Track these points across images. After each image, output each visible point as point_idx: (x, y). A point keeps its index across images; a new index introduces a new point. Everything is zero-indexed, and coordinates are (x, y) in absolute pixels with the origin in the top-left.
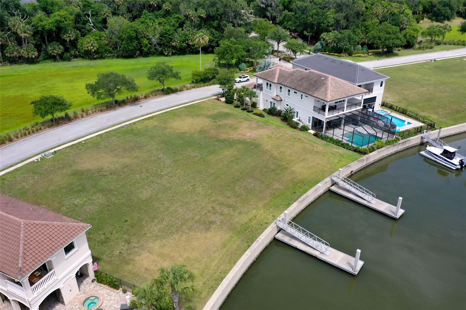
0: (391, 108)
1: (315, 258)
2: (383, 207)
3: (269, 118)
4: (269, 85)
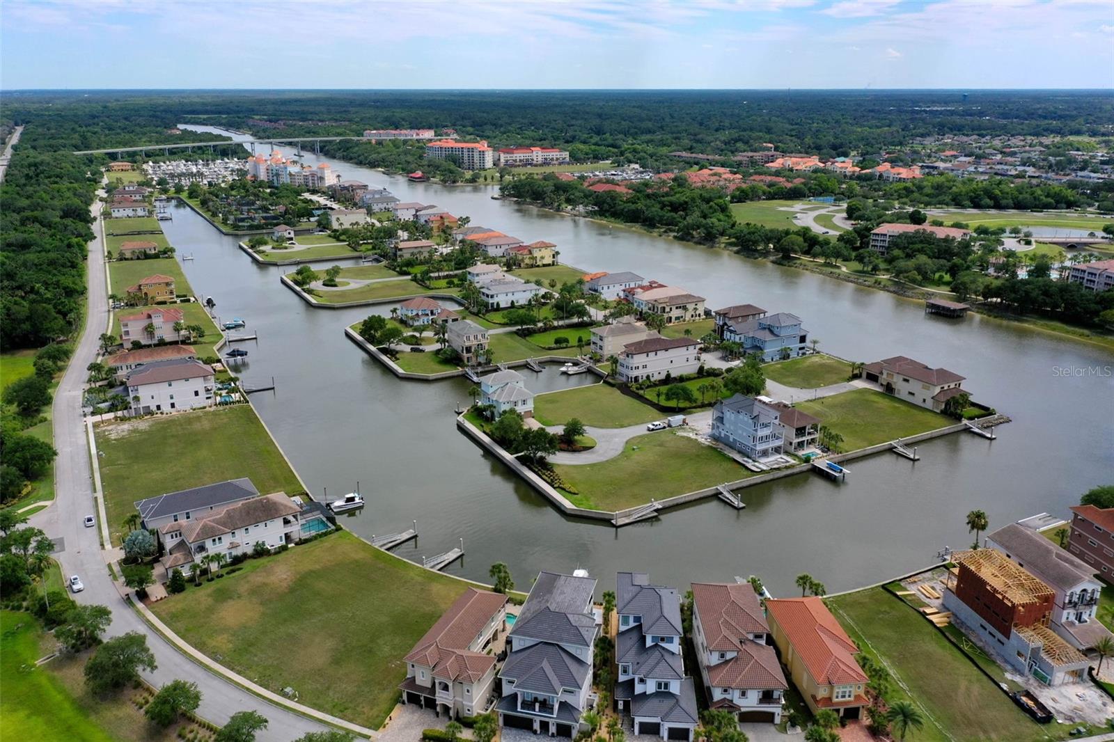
3: (247, 565)
4: (217, 540)
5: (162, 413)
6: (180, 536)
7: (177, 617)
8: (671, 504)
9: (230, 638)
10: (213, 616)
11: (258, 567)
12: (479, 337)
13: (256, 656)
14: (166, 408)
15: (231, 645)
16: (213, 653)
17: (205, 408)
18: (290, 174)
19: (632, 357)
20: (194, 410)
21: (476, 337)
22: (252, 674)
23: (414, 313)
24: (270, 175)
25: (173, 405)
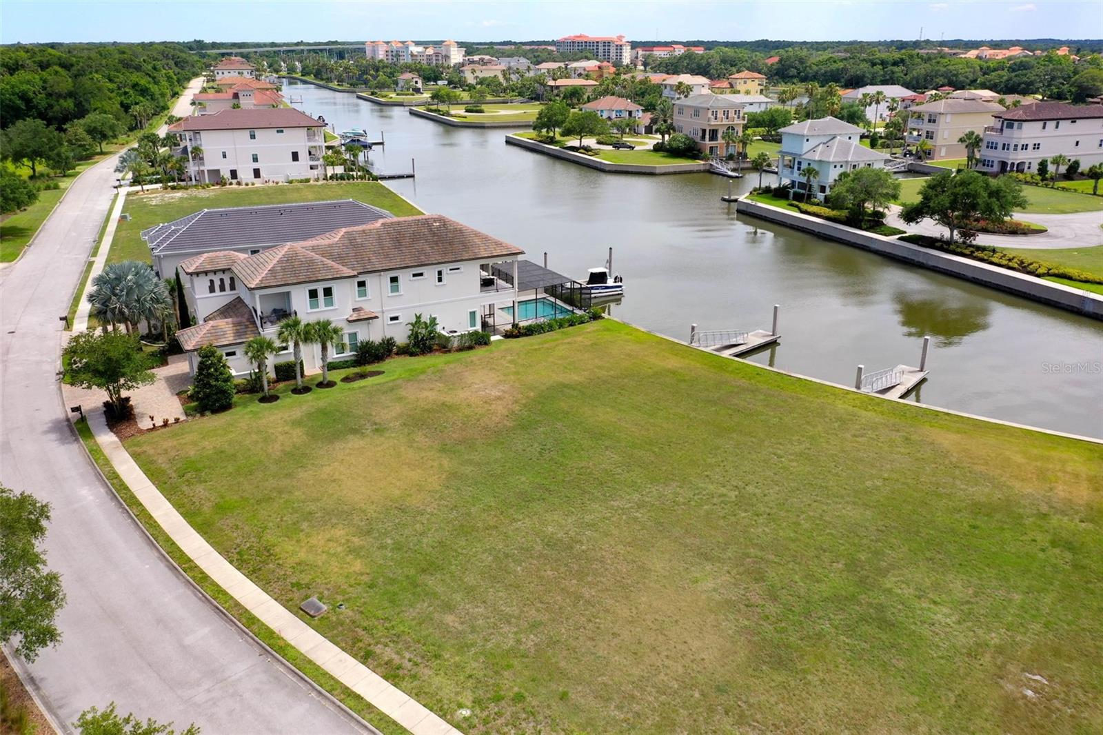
3: (394, 367)
4: (321, 293)
5: (239, 184)
6: (233, 287)
7: (198, 470)
9: (356, 541)
10: (302, 474)
11: (423, 372)
12: (732, 114)
13: (449, 607)
14: (246, 175)
15: (358, 566)
16: (298, 585)
17: (308, 180)
18: (412, 55)
19: (1019, 128)
20: (291, 182)
21: (726, 115)
22: (444, 686)
24: (390, 57)
25: (257, 173)
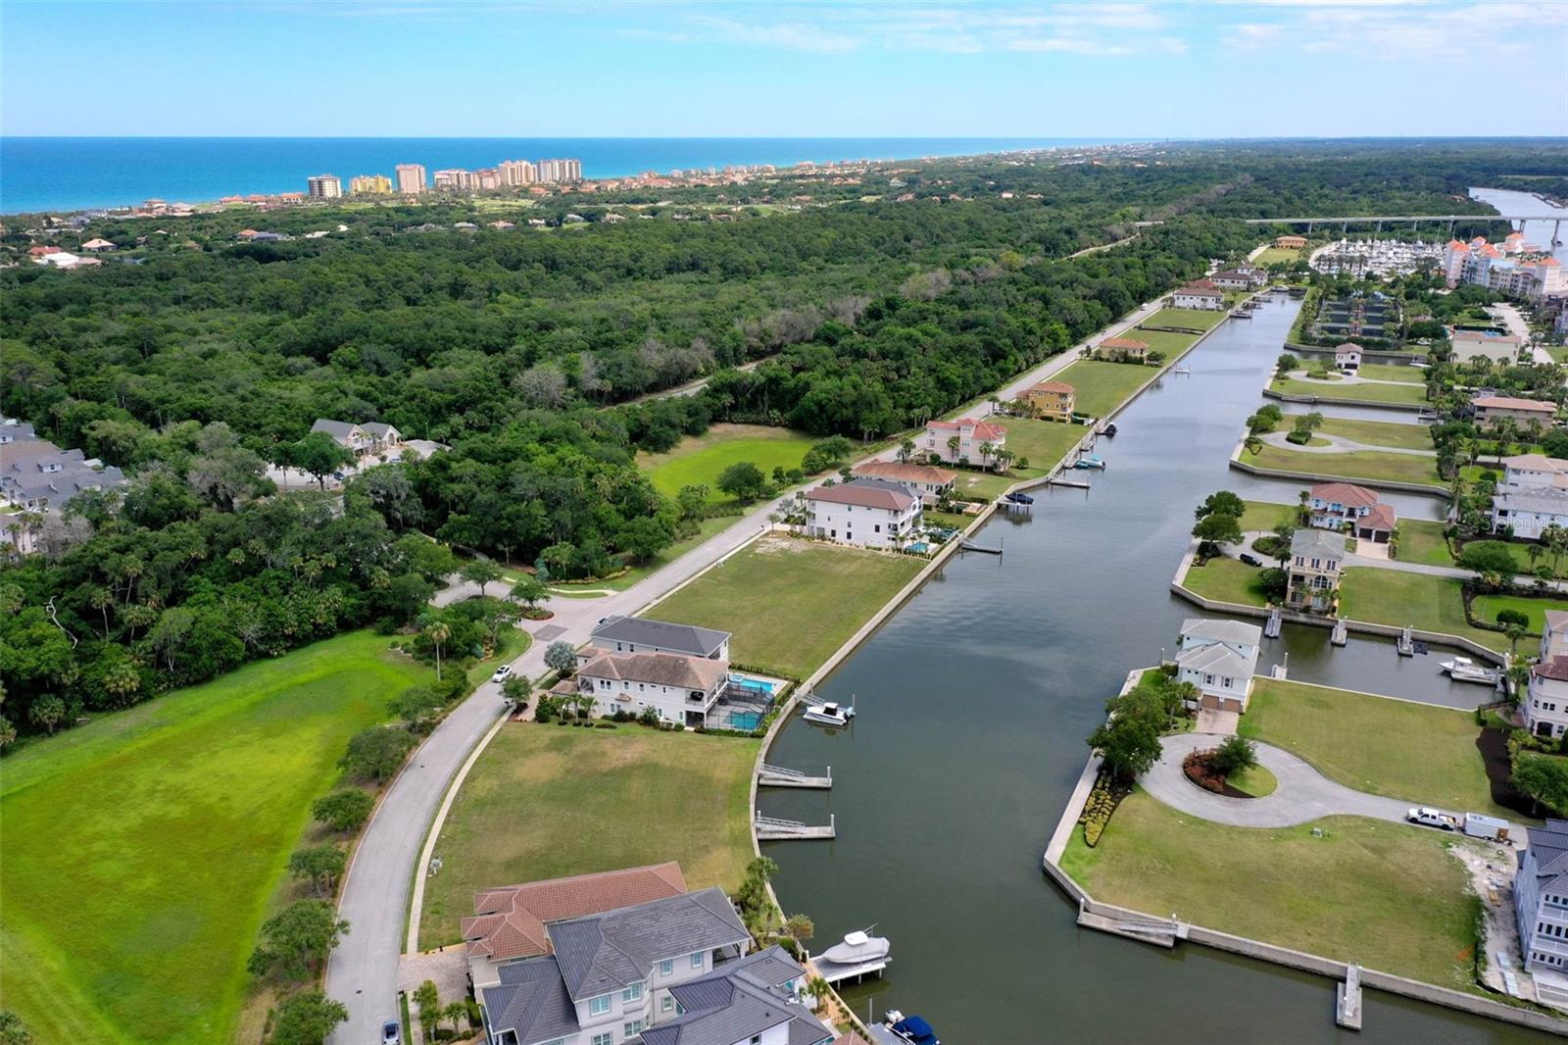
0: (740, 668)
1: (800, 839)
2: (815, 782)
4: (606, 683)
5: (833, 541)
8: (1223, 945)
12: (1323, 566)
14: (841, 537)
17: (880, 549)
18: (1492, 272)
19: (1541, 683)
20: (869, 548)
21: (1316, 563)
23: (1321, 506)
24: (1466, 269)
25: (849, 536)
